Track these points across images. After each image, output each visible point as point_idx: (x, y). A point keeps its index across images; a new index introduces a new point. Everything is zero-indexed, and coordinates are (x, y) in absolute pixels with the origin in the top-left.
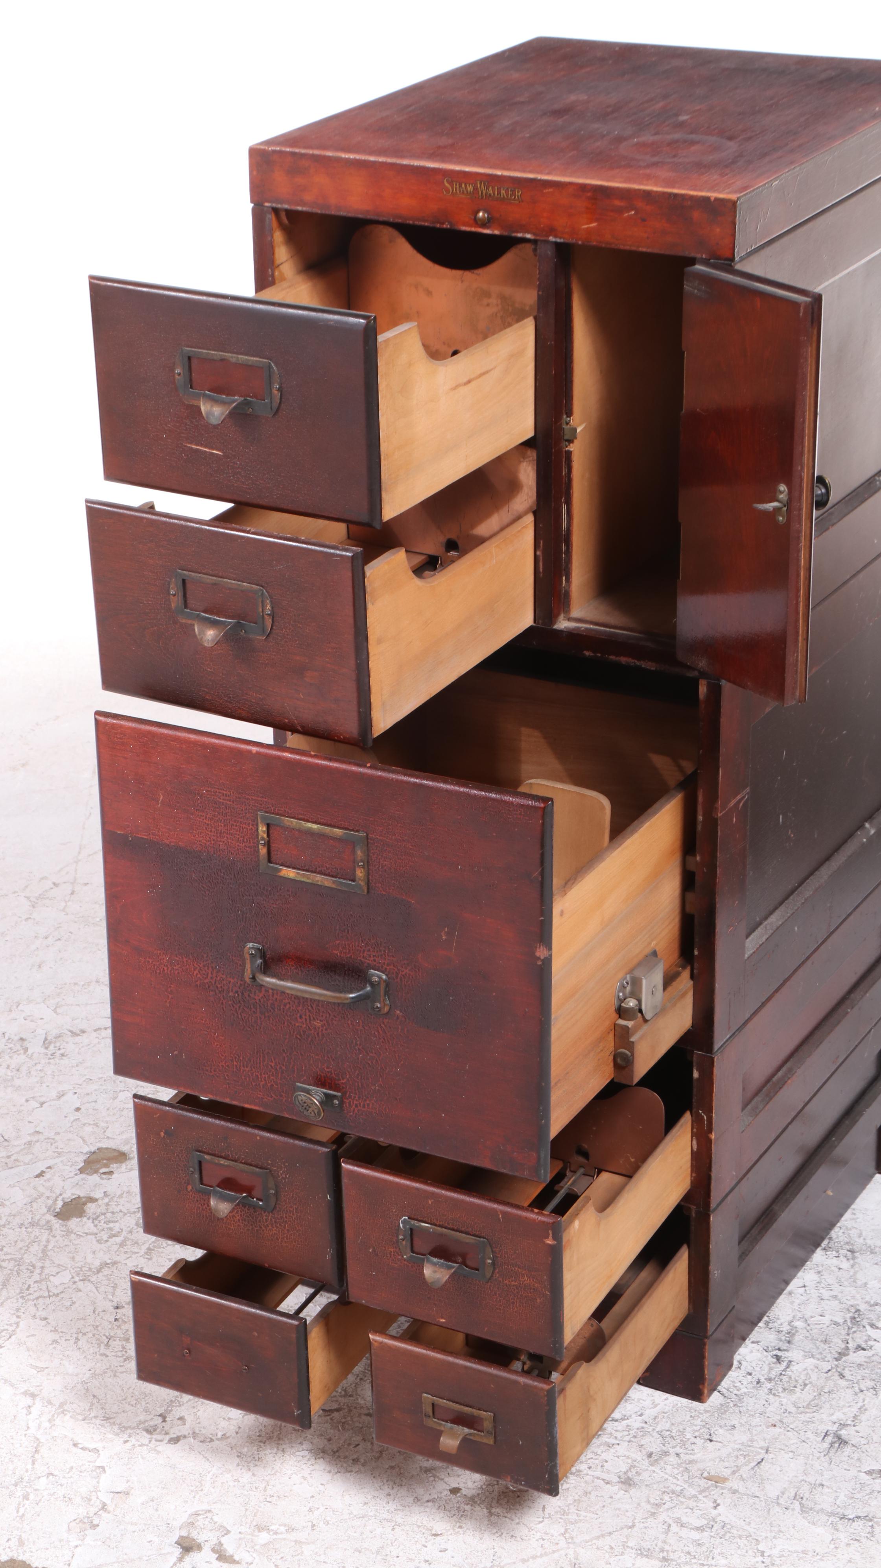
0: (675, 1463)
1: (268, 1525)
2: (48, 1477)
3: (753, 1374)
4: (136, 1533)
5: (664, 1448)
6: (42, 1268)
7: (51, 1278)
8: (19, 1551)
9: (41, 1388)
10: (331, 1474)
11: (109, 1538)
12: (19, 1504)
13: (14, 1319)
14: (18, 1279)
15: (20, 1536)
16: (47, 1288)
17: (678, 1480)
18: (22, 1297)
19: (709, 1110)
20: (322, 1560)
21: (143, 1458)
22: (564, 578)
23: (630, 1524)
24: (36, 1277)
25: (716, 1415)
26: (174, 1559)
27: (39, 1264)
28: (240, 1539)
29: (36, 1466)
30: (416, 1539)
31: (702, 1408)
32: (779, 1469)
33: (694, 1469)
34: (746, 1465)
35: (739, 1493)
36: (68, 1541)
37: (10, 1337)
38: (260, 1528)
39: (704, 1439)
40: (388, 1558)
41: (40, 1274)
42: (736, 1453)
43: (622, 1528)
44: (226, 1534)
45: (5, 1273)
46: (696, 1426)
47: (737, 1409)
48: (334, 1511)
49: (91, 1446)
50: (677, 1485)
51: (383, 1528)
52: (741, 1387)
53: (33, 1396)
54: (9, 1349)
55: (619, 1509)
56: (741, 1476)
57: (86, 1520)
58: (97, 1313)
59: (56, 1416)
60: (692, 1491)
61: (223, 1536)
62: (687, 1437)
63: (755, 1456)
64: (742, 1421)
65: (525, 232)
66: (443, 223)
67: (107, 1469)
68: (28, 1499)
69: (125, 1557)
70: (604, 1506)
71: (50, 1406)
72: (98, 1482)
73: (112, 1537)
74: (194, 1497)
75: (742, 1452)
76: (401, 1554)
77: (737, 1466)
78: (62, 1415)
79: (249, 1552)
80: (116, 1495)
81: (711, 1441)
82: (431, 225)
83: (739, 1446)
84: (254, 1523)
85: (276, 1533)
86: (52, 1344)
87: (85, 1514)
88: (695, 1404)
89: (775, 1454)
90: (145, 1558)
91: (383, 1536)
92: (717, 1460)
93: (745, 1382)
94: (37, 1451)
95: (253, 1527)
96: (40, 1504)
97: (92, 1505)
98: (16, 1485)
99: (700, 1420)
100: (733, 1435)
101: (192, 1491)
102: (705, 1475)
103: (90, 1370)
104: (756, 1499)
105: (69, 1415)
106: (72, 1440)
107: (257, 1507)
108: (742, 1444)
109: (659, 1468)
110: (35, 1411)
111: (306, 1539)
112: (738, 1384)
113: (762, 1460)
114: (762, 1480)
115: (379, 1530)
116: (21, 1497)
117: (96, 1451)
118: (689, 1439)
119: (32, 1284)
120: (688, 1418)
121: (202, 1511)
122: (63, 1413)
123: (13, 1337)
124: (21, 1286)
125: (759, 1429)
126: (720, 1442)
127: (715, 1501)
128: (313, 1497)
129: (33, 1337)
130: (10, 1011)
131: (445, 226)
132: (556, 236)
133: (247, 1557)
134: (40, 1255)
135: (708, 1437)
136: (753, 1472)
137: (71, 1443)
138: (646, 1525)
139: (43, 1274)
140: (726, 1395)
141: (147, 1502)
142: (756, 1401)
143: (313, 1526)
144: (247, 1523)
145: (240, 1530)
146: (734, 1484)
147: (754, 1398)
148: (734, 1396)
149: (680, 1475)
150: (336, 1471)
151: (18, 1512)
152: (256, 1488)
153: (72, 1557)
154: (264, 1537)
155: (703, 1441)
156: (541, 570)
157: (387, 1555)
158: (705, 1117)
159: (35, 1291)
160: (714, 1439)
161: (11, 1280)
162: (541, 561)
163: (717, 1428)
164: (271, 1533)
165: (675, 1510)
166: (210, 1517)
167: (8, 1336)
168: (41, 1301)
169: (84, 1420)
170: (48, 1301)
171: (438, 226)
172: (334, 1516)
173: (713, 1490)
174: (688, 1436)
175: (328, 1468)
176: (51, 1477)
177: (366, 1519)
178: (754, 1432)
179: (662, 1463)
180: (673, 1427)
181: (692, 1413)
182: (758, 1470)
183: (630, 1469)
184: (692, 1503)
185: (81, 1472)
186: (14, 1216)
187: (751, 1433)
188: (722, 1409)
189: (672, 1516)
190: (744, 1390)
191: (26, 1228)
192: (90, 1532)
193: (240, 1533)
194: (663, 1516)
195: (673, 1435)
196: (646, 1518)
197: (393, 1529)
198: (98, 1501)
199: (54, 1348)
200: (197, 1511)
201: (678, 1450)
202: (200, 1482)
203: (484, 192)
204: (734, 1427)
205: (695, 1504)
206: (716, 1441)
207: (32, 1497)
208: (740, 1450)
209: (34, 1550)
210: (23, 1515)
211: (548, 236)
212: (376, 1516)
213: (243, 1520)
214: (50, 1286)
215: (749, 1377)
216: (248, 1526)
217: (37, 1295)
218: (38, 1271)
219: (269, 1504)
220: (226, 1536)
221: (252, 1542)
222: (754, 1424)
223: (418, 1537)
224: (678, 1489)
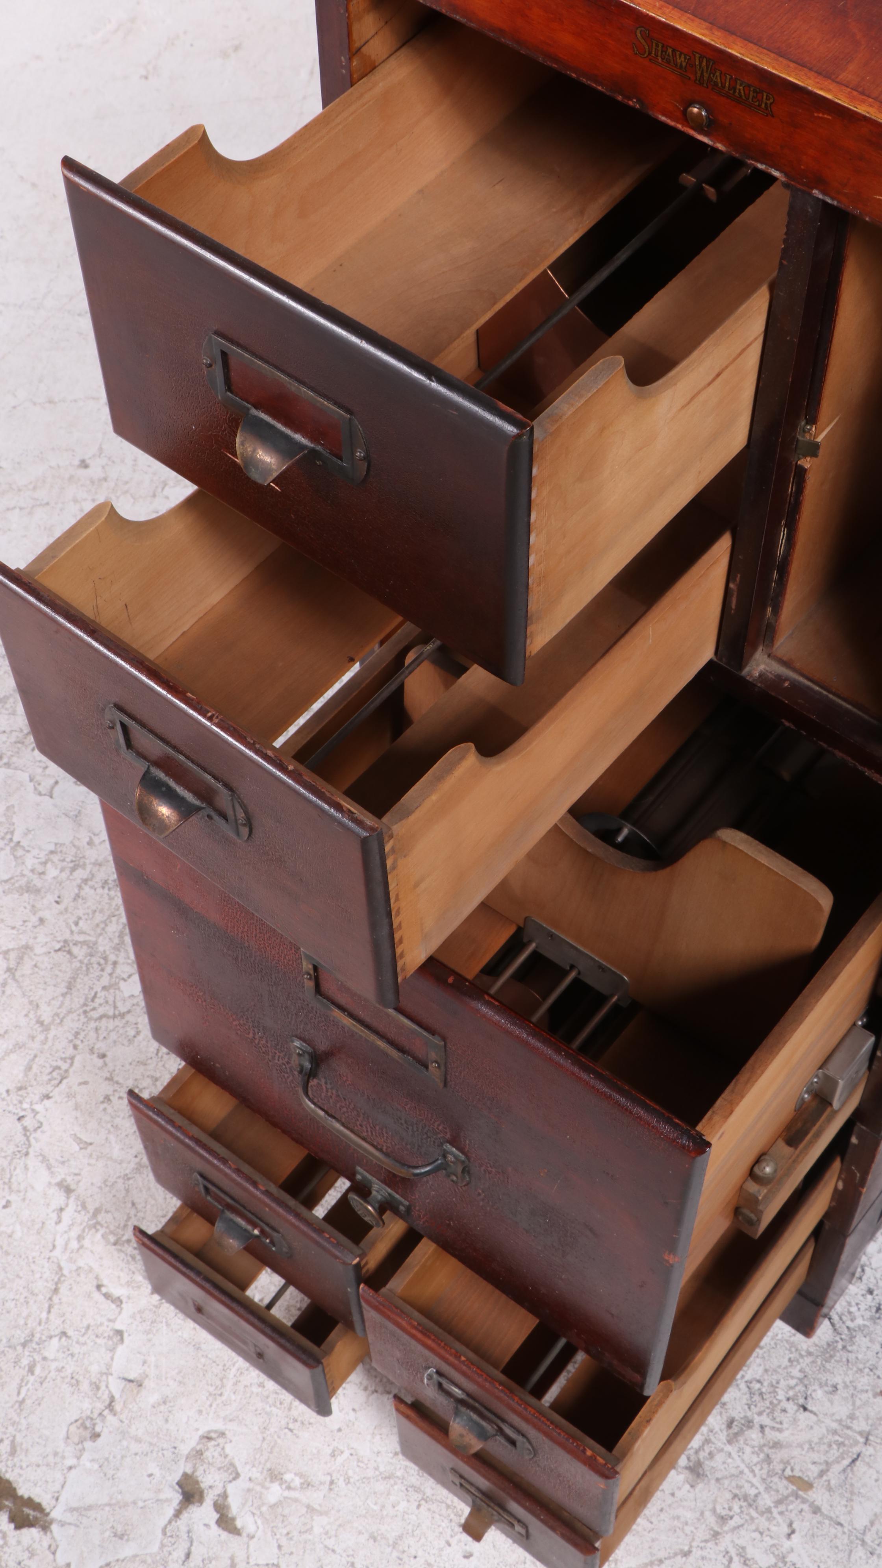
0: (756, 1443)
1: (283, 1471)
2: (60, 1339)
3: (875, 1293)
4: (138, 1458)
5: (749, 1414)
6: (115, 963)
7: (122, 984)
8: (9, 1463)
9: (79, 1178)
10: (368, 1392)
11: (107, 1459)
12: (22, 1380)
13: (70, 1051)
14: (86, 979)
15: (14, 1437)
16: (114, 1002)
17: (755, 1476)
18: (85, 1012)
19: (865, 1173)
20: (331, 1547)
21: (168, 1325)
22: (769, 609)
23: (686, 1548)
24: (105, 980)
25: (819, 1363)
26: (170, 1512)
27: (112, 958)
28: (249, 1490)
29: (52, 1316)
30: (441, 1529)
31: (805, 1347)
32: (875, 1476)
33: (777, 1456)
34: (838, 1462)
35: (822, 1514)
36: (63, 1457)
37: (60, 1082)
38: (274, 1476)
39: (798, 1404)
40: (404, 1556)
41: (110, 975)
42: (830, 1437)
43: (676, 1554)
44: (234, 1479)
45: (73, 966)
46: (792, 1377)
47: (845, 1355)
48: (359, 1461)
49: (116, 1292)
50: (753, 1485)
51: (408, 1501)
52: (857, 1314)
53: (68, 1191)
54: (56, 1102)
55: (678, 1518)
56: (829, 1481)
57: (88, 1424)
58: (160, 1055)
59: (87, 1230)
60: (767, 1500)
61: (230, 1482)
62: (778, 1397)
63: (851, 1446)
64: (847, 1380)
65: (772, 167)
66: (630, 99)
67: (125, 1335)
68: (32, 1374)
69: (119, 1497)
70: (661, 1510)
71: (83, 1213)
72: (112, 1359)
73: (111, 1458)
74: (211, 1406)
75: (837, 1438)
76: (420, 1553)
77: (827, 1463)
78: (93, 1230)
79: (254, 1514)
80: (129, 1385)
81: (805, 1409)
82: (608, 93)
83: (835, 1425)
84: (268, 1466)
85: (289, 1488)
86: (103, 1102)
87: (89, 1413)
88: (799, 1337)
89: (875, 1448)
90: (140, 1504)
91: (406, 1516)
92: (806, 1446)
93: (862, 1307)
94: (56, 1291)
95: (265, 1472)
96: (45, 1385)
97: (98, 1398)
98: (24, 1345)
99: (798, 1367)
100: (832, 1403)
101: (210, 1394)
102: (788, 1472)
103: (136, 1156)
104: (839, 1527)
105: (102, 1231)
106: (97, 1278)
107: (276, 1437)
108: (840, 1421)
109: (736, 1449)
110: (66, 1216)
111: (320, 1505)
112: (853, 1309)
113: (859, 1455)
114: (852, 1493)
115: (403, 1505)
116: (27, 1368)
117: (118, 1301)
118: (780, 1401)
119: (99, 989)
120: (785, 1362)
121: (216, 1432)
122: (95, 1227)
123: (65, 1081)
124: (86, 992)
125: (864, 1396)
126: (815, 1414)
127: (790, 1525)
128: (340, 1430)
129: (85, 1086)
130: (154, 496)
131: (631, 103)
132: (824, 193)
133: (251, 1528)
134: (116, 941)
135: (801, 1401)
136: (843, 1477)
137: (95, 1283)
138: (704, 1553)
139: (114, 975)
140: (837, 1326)
141: (159, 1404)
142: (869, 1344)
143: (332, 1482)
144: (260, 1463)
145: (250, 1475)
146: (818, 1496)
147: (868, 1338)
148: (846, 1331)
149: (759, 1467)
150: (373, 1388)
151: (19, 1393)
152: (281, 1403)
153: (63, 1487)
154: (275, 1492)
155: (795, 1408)
156: (733, 607)
157: (404, 1552)
158: (858, 1175)
159: (100, 1005)
160: (809, 1407)
161: (79, 980)
162: (735, 596)
163: (816, 1387)
164: (284, 1486)
165: (743, 1532)
166: (221, 1446)
167: (59, 1078)
168: (104, 1022)
169: (115, 1244)
170: (111, 1024)
171: (620, 98)
172: (357, 1470)
173: (792, 1502)
174: (781, 1395)
175: (365, 1383)
176: (64, 1339)
177: (392, 1481)
178: (858, 1403)
179: (742, 1442)
180: (766, 1377)
181: (791, 1353)
182: (850, 1475)
183: (703, 1445)
184: (763, 1522)
185: (97, 1336)
186: (100, 865)
187: (854, 1404)
188: (829, 1351)
189: (737, 1541)
190: (859, 1321)
191: (109, 889)
192: (88, 1444)
193: (250, 1479)
194: (726, 1542)
195: (764, 1390)
196: (706, 1541)
197: (419, 1506)
198: (107, 1392)
199: (105, 1109)
200: (209, 1432)
201: (765, 1420)
202: (221, 1380)
203: (706, 75)
204: (835, 1387)
205: (766, 1524)
206: (811, 1412)
207: (38, 1370)
208: (835, 1432)
209: (24, 1466)
210: (23, 1401)
211: (812, 188)
212: (403, 1478)
213: (257, 1457)
214: (118, 998)
215: (869, 1297)
216: (260, 1469)
217: (101, 1011)
218: (109, 969)
219: (289, 1433)
220: (234, 1482)
221: (260, 1498)
222: (859, 1387)
223: (444, 1525)
224: (752, 1492)
